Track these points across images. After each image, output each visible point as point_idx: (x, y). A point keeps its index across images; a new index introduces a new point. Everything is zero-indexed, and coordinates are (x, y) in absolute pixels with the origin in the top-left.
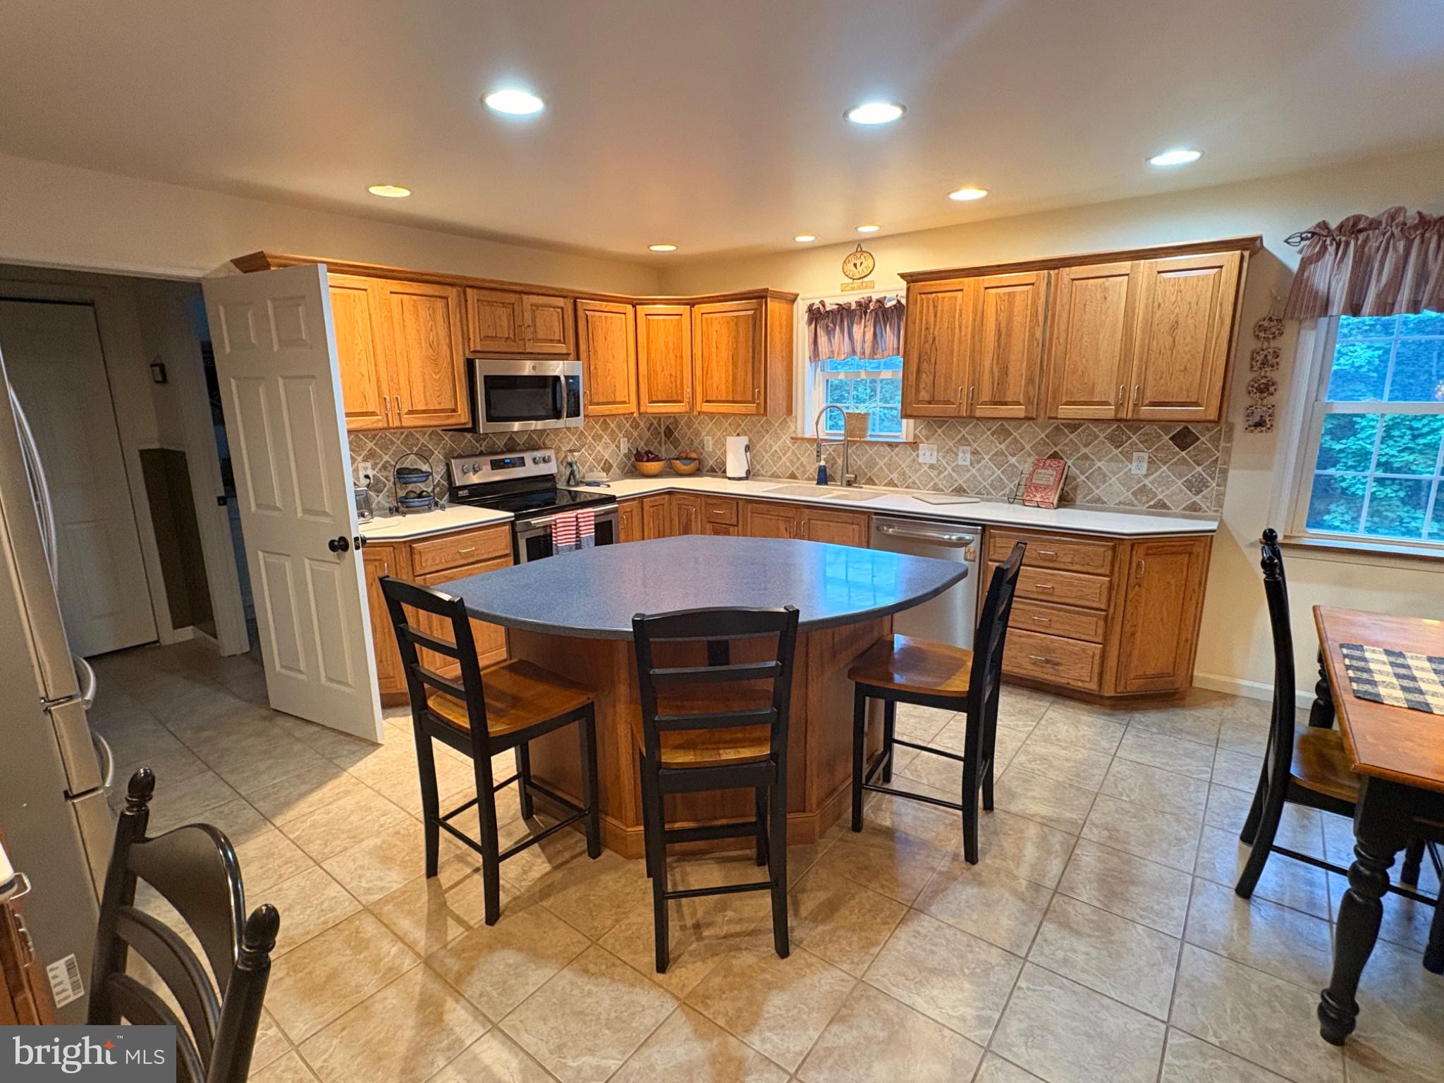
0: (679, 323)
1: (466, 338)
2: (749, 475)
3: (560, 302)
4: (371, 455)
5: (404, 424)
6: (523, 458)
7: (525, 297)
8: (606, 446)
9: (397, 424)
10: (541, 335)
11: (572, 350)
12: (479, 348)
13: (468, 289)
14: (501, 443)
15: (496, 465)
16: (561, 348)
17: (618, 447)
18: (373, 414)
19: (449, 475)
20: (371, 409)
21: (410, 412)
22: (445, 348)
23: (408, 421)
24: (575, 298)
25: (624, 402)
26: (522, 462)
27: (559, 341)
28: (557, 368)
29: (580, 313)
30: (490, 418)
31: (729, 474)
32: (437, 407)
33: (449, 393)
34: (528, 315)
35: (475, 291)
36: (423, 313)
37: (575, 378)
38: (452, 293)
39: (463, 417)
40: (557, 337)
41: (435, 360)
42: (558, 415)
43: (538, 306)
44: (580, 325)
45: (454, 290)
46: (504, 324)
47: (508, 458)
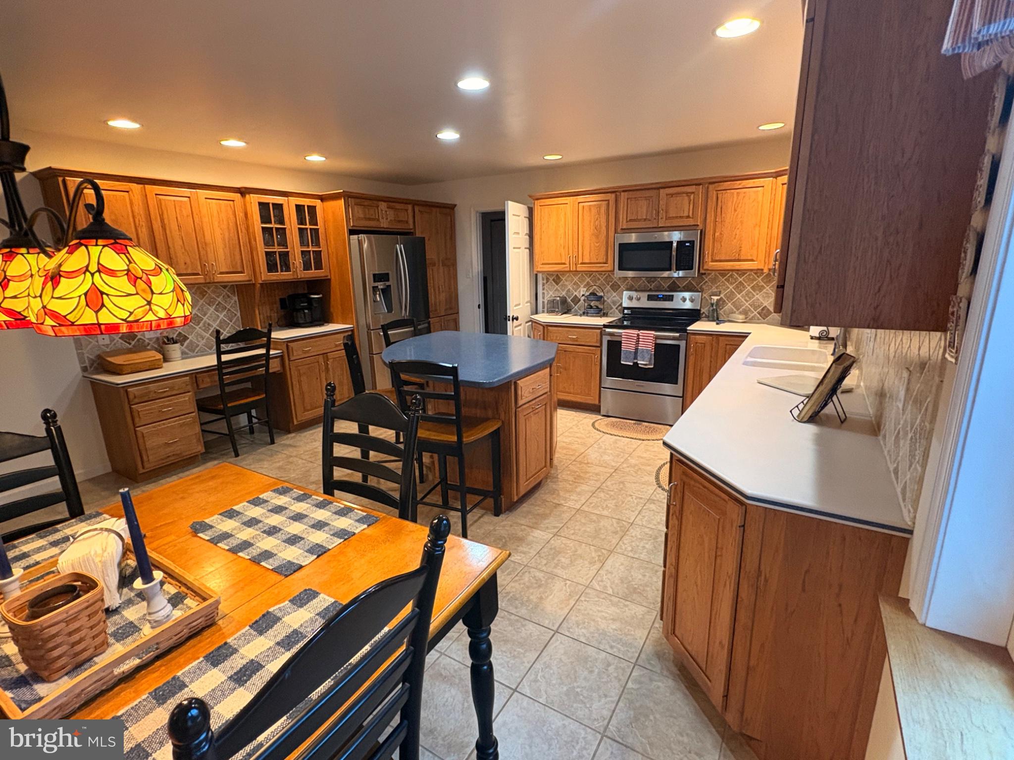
1: (617, 219)
3: (694, 188)
4: (575, 285)
5: (578, 269)
6: (673, 296)
7: (662, 191)
9: (574, 269)
10: (672, 214)
11: (700, 222)
12: (625, 227)
13: (622, 194)
14: (666, 286)
15: (650, 298)
16: (689, 221)
18: (564, 264)
20: (563, 262)
21: (582, 263)
22: (604, 228)
23: (580, 268)
24: (709, 183)
25: (752, 260)
26: (670, 298)
27: (688, 217)
29: (713, 194)
30: (620, 269)
32: (596, 261)
34: (663, 203)
35: (626, 193)
36: (594, 211)
37: (693, 242)
38: (612, 197)
39: (610, 267)
40: (686, 214)
41: (597, 237)
42: (670, 269)
43: (672, 195)
44: (711, 204)
45: (613, 195)
46: (642, 209)
47: (661, 294)
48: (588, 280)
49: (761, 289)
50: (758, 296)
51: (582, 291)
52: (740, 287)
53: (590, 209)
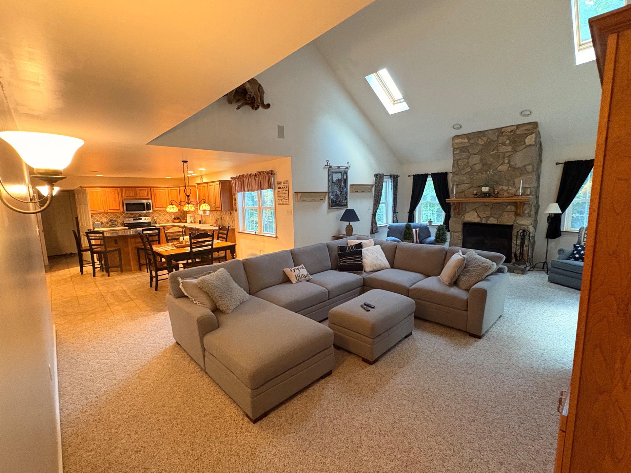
0: (177, 192)
1: (122, 196)
2: (191, 223)
3: (146, 189)
4: (106, 217)
7: (137, 188)
8: (167, 216)
9: (106, 212)
10: (142, 195)
11: (150, 198)
12: (125, 199)
13: (123, 188)
14: (137, 215)
15: (134, 220)
16: (147, 197)
17: (171, 217)
19: (123, 222)
22: (117, 199)
23: (109, 211)
24: (151, 188)
25: (165, 207)
26: (141, 219)
28: (144, 201)
29: (152, 191)
30: (127, 210)
31: (188, 222)
32: (115, 209)
33: (118, 205)
34: (138, 192)
35: (125, 188)
36: (113, 193)
37: (150, 203)
39: (122, 210)
40: (145, 196)
41: (115, 201)
42: (144, 210)
43: (140, 190)
44: (152, 193)
45: (120, 189)
46: (131, 194)
47: (137, 218)
48: (106, 215)
49: (165, 215)
50: (165, 217)
51: (104, 220)
52: (160, 215)
53: (111, 192)
